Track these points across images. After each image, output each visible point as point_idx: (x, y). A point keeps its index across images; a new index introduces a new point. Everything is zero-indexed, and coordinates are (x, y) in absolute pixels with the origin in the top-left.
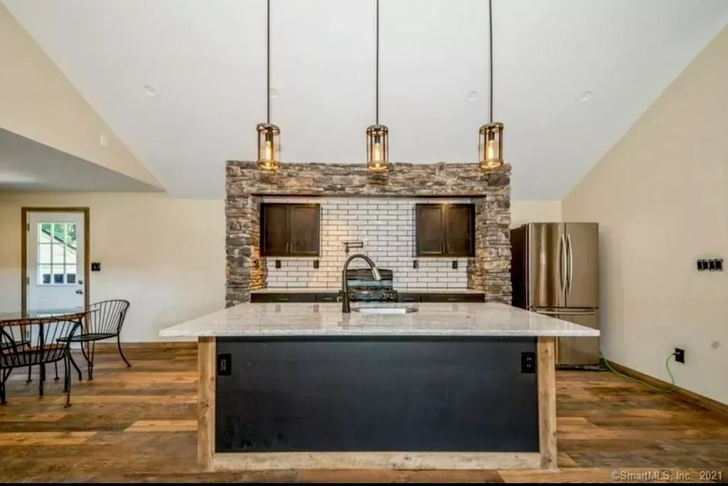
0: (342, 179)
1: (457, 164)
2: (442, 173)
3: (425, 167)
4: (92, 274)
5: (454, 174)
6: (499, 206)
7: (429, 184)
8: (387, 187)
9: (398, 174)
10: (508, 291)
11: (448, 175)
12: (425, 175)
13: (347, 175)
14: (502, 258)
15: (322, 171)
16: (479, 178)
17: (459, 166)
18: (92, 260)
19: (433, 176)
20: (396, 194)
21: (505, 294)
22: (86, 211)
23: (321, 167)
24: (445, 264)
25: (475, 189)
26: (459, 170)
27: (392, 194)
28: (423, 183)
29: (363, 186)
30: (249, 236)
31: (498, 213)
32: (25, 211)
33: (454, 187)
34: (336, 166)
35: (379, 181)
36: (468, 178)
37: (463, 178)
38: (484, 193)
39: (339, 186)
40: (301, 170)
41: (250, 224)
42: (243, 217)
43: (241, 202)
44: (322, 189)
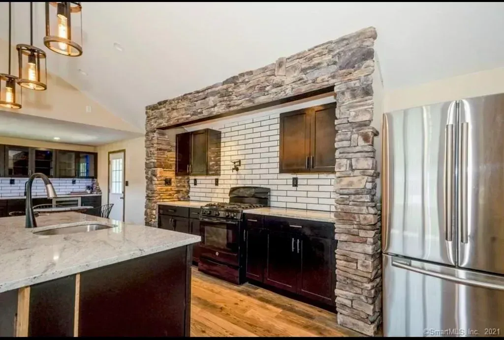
0: (201, 103)
1: (298, 55)
2: (281, 72)
3: (264, 69)
4: (126, 187)
5: (294, 68)
6: (354, 96)
7: (267, 89)
8: (232, 103)
9: (241, 86)
10: (365, 222)
11: (287, 71)
12: (263, 79)
13: (204, 99)
14: (357, 172)
15: (190, 99)
16: (325, 64)
17: (299, 56)
18: (126, 180)
19: (273, 77)
20: (239, 108)
21: (361, 227)
22: (124, 151)
23: (189, 96)
24: (284, 182)
25: (319, 80)
26: (301, 61)
27: (235, 108)
28: (262, 89)
29: (215, 106)
30: (156, 161)
31: (351, 107)
32: (109, 153)
33: (294, 85)
34: (198, 92)
35: (225, 98)
36: (310, 68)
37: (304, 71)
38: (332, 82)
39: (199, 111)
40: (178, 102)
41: (156, 152)
42: (152, 147)
43: (151, 135)
44: (189, 116)
